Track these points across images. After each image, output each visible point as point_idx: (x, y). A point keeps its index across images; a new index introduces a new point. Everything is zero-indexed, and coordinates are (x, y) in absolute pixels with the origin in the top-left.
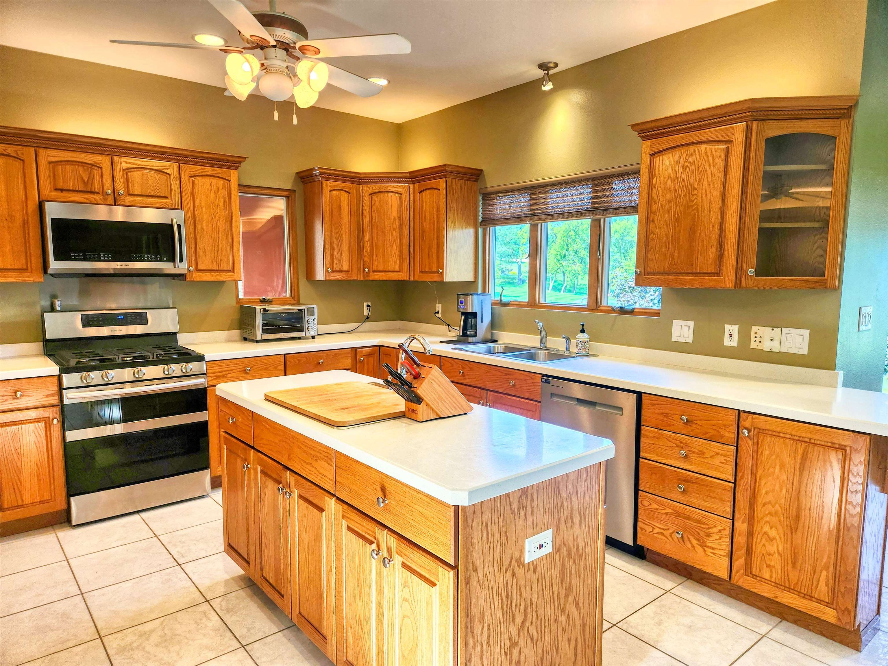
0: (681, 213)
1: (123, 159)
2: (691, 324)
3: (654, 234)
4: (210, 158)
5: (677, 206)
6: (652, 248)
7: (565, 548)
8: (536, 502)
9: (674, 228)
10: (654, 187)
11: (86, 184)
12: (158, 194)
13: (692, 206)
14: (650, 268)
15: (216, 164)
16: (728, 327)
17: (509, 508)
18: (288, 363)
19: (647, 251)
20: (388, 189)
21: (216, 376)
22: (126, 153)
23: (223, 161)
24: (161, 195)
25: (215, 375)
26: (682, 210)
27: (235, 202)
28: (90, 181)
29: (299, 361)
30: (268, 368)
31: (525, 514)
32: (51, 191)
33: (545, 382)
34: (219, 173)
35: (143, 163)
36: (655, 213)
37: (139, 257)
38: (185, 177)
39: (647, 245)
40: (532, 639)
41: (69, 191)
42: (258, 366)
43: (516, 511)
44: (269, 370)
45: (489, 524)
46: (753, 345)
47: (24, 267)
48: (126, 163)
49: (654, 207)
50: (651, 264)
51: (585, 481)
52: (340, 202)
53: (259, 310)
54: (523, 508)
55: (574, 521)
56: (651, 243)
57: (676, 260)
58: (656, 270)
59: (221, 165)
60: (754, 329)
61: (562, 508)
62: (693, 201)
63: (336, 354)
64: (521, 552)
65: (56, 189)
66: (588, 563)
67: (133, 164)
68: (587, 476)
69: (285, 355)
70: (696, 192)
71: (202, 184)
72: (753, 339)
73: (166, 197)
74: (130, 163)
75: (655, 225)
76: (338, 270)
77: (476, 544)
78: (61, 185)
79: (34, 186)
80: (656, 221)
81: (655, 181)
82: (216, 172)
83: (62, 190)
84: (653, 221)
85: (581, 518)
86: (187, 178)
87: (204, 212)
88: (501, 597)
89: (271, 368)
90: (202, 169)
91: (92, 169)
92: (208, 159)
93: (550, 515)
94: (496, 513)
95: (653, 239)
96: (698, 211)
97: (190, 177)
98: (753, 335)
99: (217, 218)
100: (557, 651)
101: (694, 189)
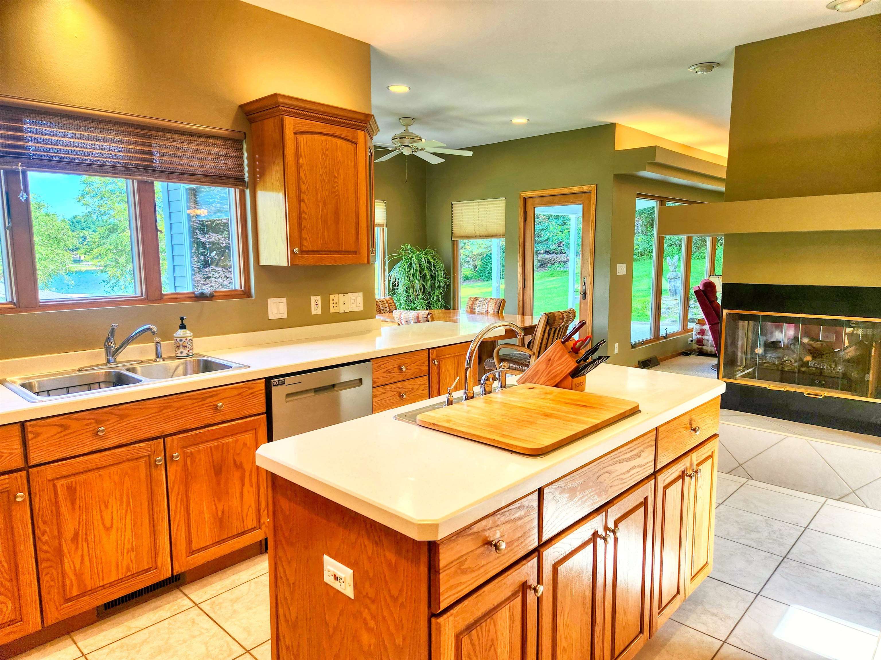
0: (327, 196)
2: (284, 300)
3: (306, 213)
5: (323, 190)
6: (305, 227)
9: (322, 210)
10: (301, 166)
13: (334, 192)
14: (305, 246)
16: (313, 298)
19: (300, 230)
26: (327, 193)
33: (278, 385)
36: (304, 193)
39: (300, 224)
46: (332, 310)
49: (303, 187)
50: (305, 243)
56: (304, 223)
57: (326, 239)
58: (311, 249)
60: (332, 297)
62: (335, 188)
70: (336, 180)
72: (331, 305)
75: (306, 205)
80: (306, 201)
81: (301, 161)
84: (303, 201)
95: (305, 219)
96: (339, 197)
98: (331, 302)
101: (335, 177)
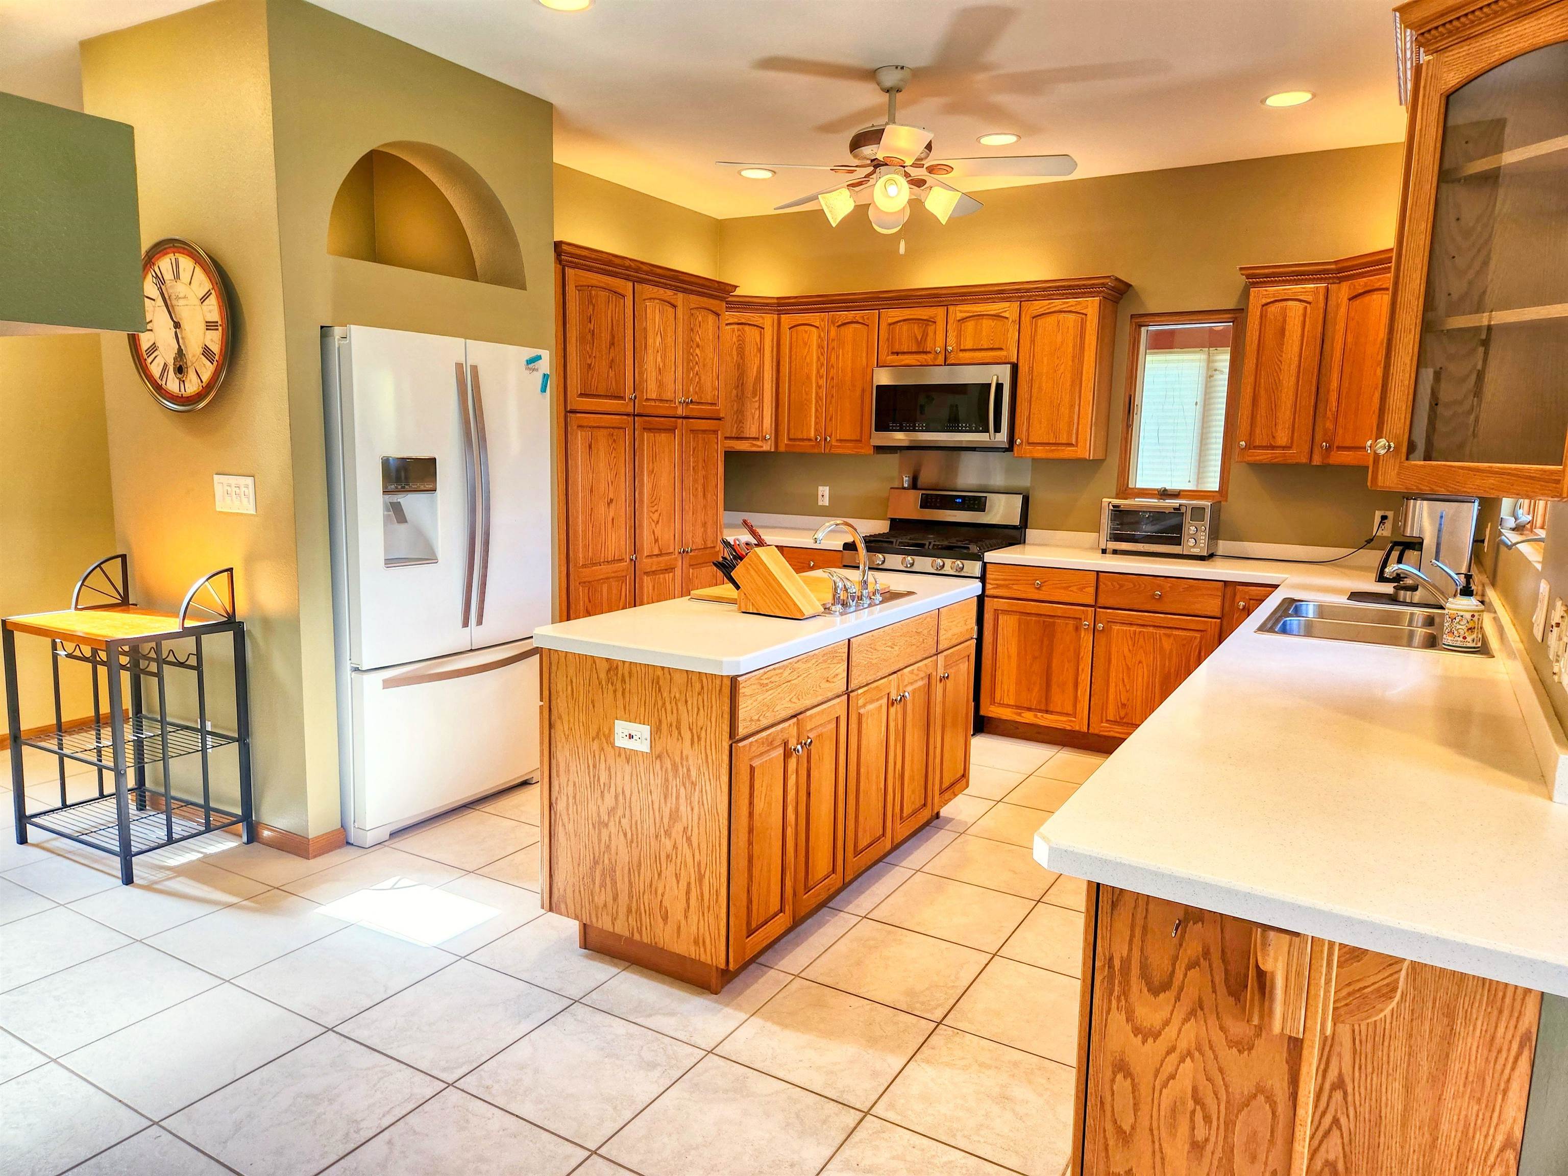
1: (959, 308)
4: (1061, 286)
7: (669, 760)
8: (628, 686)
11: (919, 343)
12: (991, 346)
15: (1070, 294)
17: (595, 676)
18: (1102, 586)
20: (1377, 285)
21: (997, 584)
22: (963, 300)
23: (1079, 287)
24: (995, 347)
25: (995, 582)
27: (1090, 344)
28: (923, 342)
29: (1121, 586)
30: (1070, 587)
31: (615, 691)
32: (888, 355)
34: (1072, 306)
35: (979, 309)
37: (952, 427)
38: (1026, 319)
40: (625, 835)
41: (904, 353)
42: (1055, 582)
43: (604, 683)
44: (1071, 591)
45: (574, 681)
47: (859, 438)
48: (961, 312)
51: (699, 694)
52: (1285, 321)
53: (1107, 504)
54: (612, 684)
55: (682, 735)
59: (1076, 293)
61: (663, 709)
63: (1191, 587)
64: (610, 730)
65: (893, 353)
66: (705, 798)
67: (968, 312)
68: (702, 688)
69: (1098, 572)
71: (1047, 325)
73: (1001, 349)
74: (965, 312)
76: (1264, 444)
77: (561, 693)
78: (897, 348)
79: (874, 351)
82: (1067, 305)
83: (897, 353)
85: (693, 736)
86: (1028, 319)
87: (1045, 362)
88: (588, 763)
89: (1074, 589)
90: (1049, 304)
91: (927, 325)
92: (1058, 288)
93: (647, 707)
94: (581, 673)
97: (1033, 318)
99: (1061, 370)
100: (659, 875)
